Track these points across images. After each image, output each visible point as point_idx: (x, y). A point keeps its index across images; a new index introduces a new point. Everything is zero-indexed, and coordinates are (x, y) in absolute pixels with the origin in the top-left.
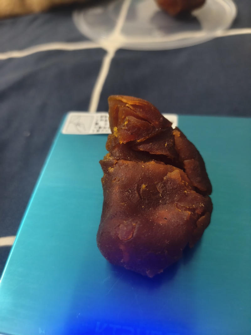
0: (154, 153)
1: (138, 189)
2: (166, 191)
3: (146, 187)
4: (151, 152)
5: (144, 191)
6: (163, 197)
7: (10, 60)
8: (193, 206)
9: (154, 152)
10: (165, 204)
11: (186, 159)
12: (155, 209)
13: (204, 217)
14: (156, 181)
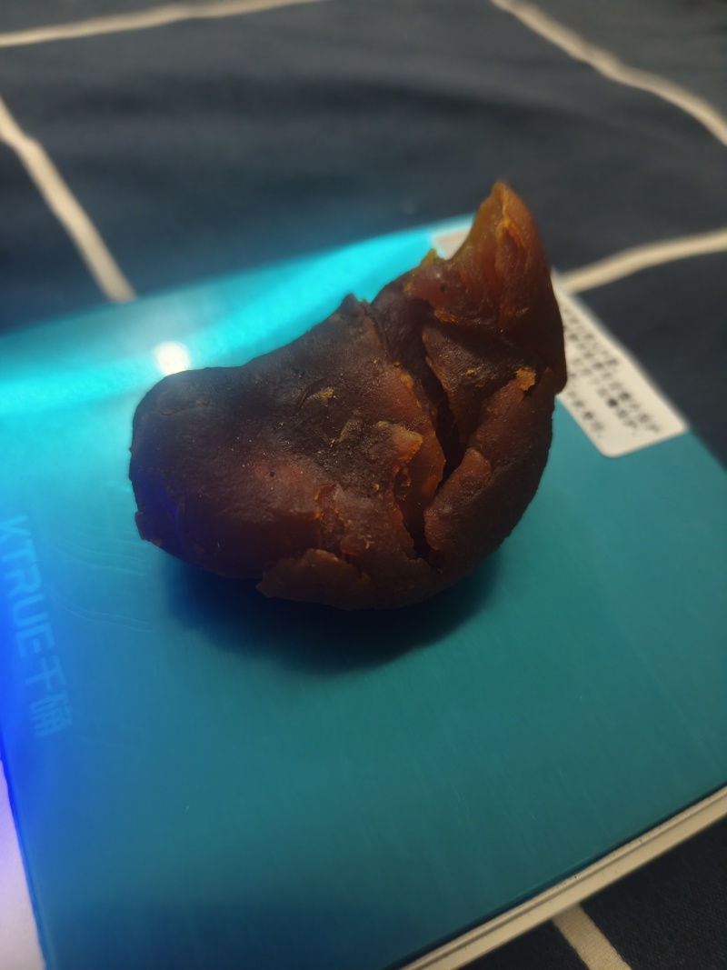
0: (431, 365)
1: (314, 388)
2: (352, 447)
3: (328, 399)
4: (432, 359)
5: (318, 401)
6: (334, 449)
7: (585, 67)
8: (350, 521)
9: (433, 363)
10: (321, 465)
11: (478, 450)
12: (294, 453)
13: (336, 559)
14: (360, 410)
